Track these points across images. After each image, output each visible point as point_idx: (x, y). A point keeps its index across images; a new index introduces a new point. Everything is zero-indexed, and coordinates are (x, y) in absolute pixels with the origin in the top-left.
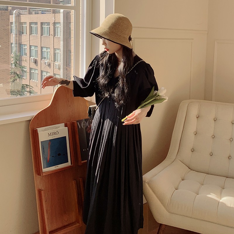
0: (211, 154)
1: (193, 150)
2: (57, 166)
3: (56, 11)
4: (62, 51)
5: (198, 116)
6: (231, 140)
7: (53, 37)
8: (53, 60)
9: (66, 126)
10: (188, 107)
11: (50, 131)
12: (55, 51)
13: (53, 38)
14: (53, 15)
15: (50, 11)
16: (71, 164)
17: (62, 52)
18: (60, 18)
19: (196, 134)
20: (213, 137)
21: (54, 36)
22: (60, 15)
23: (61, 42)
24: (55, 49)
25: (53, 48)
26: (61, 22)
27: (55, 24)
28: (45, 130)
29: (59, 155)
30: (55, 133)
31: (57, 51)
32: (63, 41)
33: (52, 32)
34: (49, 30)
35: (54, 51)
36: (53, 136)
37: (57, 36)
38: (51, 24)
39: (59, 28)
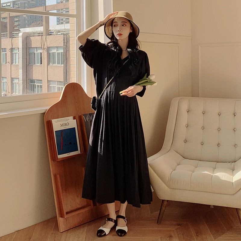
0: (202, 144)
1: (186, 141)
2: (69, 153)
3: (13, 35)
4: (21, 80)
5: (188, 110)
6: (219, 129)
7: (10, 64)
8: (10, 92)
9: (74, 118)
10: (179, 102)
11: (62, 123)
12: (13, 81)
13: (10, 66)
14: (10, 39)
15: (7, 36)
16: (81, 152)
17: (21, 82)
18: (18, 42)
19: (187, 126)
20: (203, 128)
21: (12, 63)
22: (18, 40)
23: (20, 70)
24: (12, 79)
25: (10, 78)
26: (19, 48)
27: (12, 49)
28: (58, 121)
29: (70, 143)
30: (66, 125)
31: (16, 81)
32: (22, 69)
33: (9, 59)
34: (5, 57)
35: (11, 81)
36: (65, 126)
37: (14, 64)
38: (7, 50)
39: (17, 55)
